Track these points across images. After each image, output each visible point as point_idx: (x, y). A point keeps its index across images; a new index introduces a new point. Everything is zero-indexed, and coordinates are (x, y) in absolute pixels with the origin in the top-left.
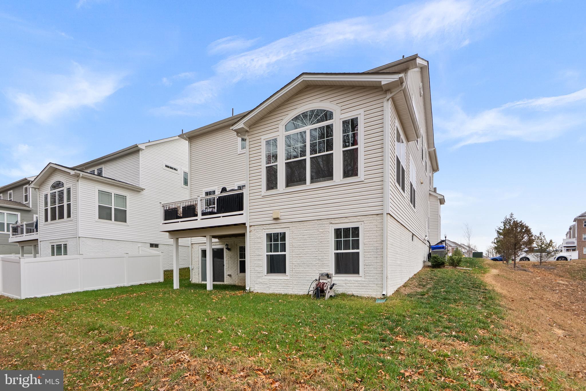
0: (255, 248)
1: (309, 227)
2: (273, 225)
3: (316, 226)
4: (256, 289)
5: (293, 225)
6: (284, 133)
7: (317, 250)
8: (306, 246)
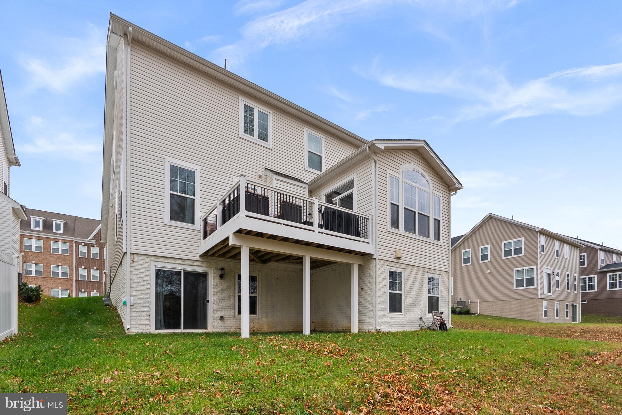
0: (381, 284)
1: (416, 272)
2: (395, 263)
3: (420, 272)
4: (382, 328)
6: (403, 179)
7: (420, 293)
8: (414, 288)
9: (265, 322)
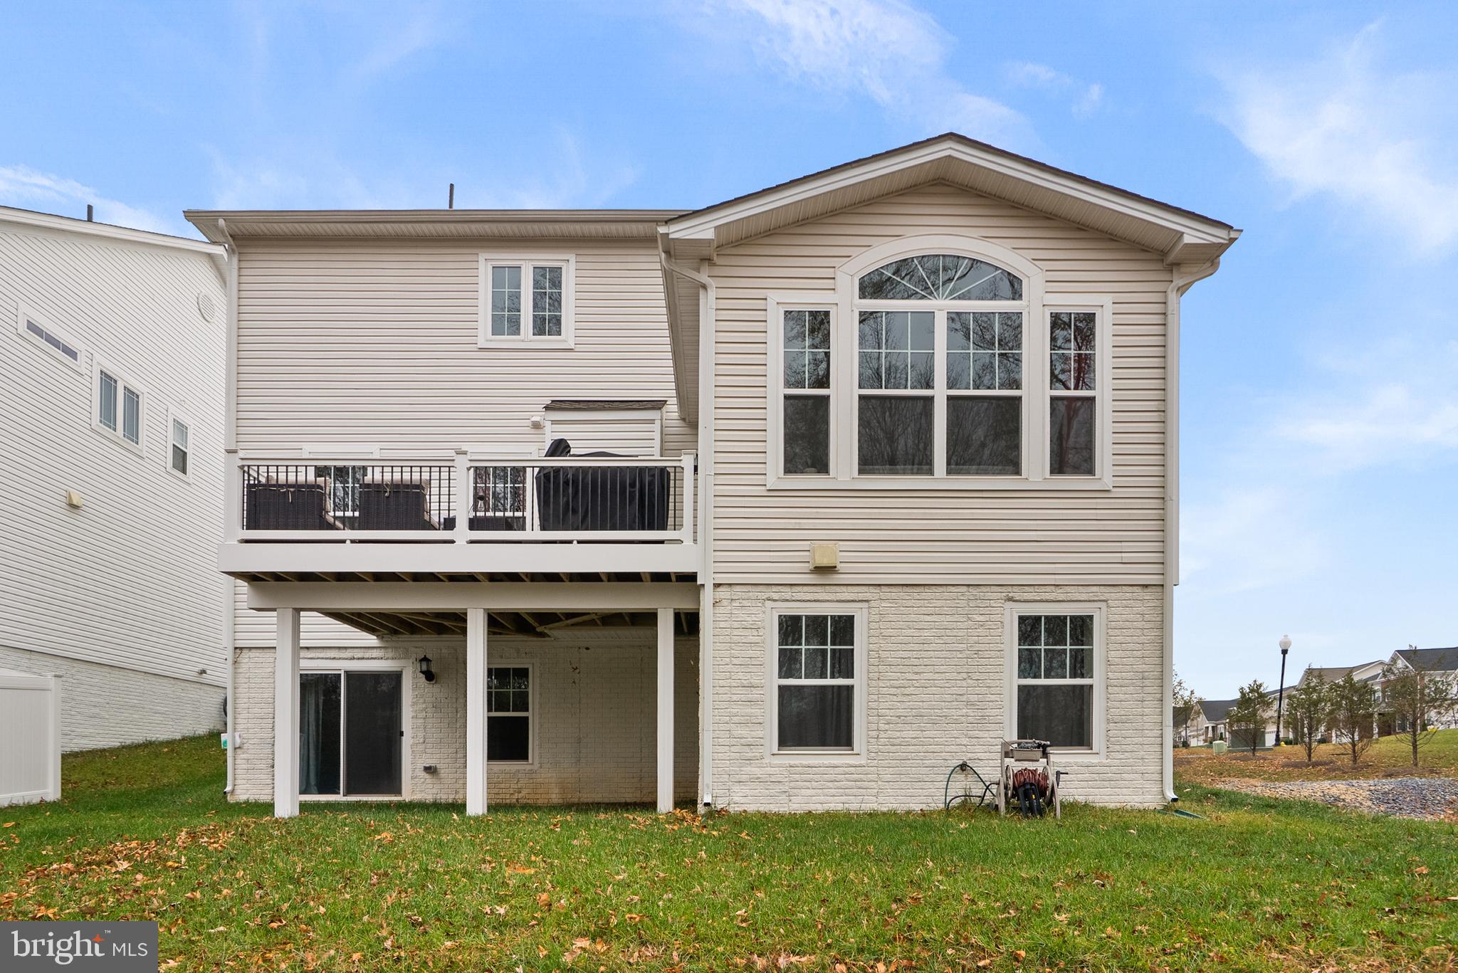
0: (735, 661)
1: (939, 603)
2: (806, 589)
3: (963, 603)
4: (736, 799)
5: (883, 596)
6: (858, 301)
7: (965, 676)
8: (927, 661)
9: (551, 777)
